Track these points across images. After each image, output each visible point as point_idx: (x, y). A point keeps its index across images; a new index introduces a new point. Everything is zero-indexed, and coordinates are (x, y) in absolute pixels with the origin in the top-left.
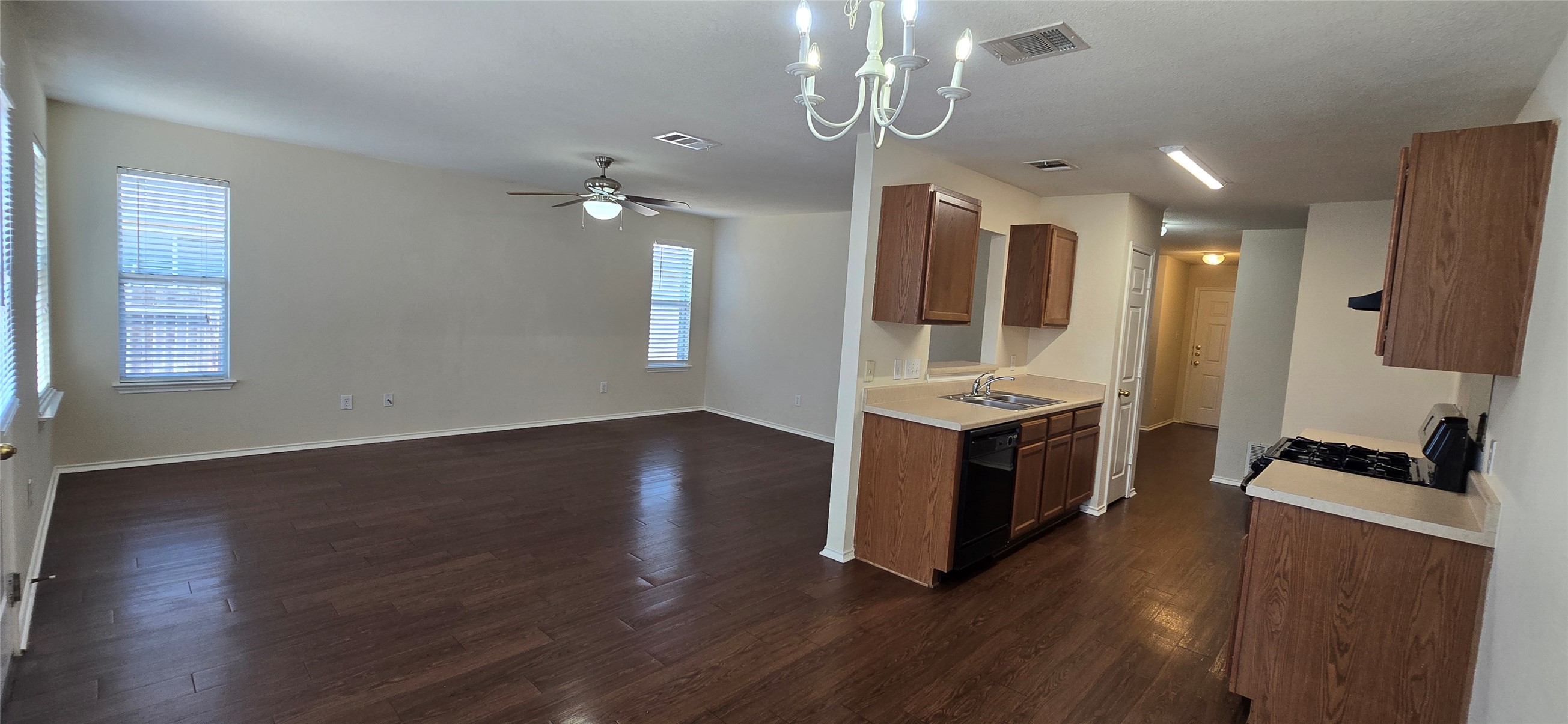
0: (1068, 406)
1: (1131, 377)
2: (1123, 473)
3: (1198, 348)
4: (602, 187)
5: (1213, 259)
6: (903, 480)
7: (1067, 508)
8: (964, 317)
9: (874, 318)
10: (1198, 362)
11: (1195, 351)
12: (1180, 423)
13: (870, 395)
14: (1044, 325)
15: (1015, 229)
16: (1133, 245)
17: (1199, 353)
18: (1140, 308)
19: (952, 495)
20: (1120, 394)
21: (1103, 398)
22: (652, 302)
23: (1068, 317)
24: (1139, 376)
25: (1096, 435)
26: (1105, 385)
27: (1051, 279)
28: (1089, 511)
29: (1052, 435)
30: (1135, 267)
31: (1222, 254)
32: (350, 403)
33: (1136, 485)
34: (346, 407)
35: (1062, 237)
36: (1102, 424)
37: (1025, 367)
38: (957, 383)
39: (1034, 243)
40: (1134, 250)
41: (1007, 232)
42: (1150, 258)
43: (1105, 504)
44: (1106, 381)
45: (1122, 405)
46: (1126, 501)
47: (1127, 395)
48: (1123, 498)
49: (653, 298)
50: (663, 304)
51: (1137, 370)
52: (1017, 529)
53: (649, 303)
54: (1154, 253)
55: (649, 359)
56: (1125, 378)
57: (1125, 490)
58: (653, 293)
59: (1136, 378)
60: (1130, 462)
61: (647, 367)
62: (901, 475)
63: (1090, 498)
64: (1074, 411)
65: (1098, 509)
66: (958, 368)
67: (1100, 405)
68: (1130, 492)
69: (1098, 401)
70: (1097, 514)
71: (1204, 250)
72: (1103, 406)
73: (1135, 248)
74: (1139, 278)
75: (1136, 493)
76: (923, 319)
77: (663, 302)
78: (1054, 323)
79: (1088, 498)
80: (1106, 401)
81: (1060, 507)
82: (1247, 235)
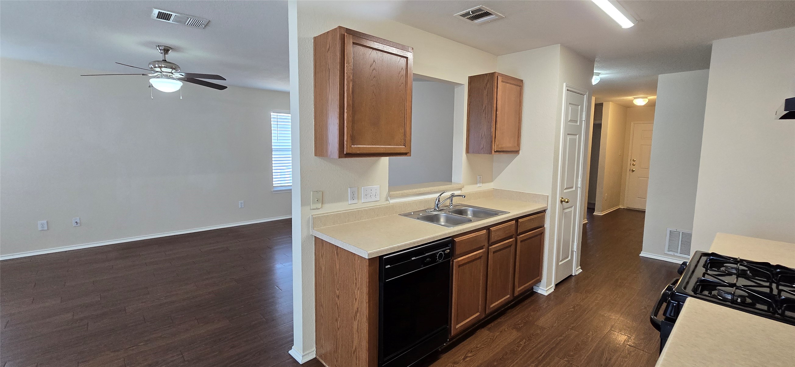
0: (510, 217)
1: (572, 187)
2: (570, 258)
3: (634, 161)
4: (160, 67)
5: (640, 101)
6: (338, 297)
7: (515, 295)
8: (401, 148)
9: (316, 155)
10: (634, 170)
11: (633, 162)
12: (624, 208)
13: (316, 221)
14: (495, 152)
15: (472, 80)
16: (566, 86)
17: (635, 164)
18: (576, 135)
19: (368, 317)
20: (562, 202)
21: (546, 206)
22: (273, 150)
23: (519, 145)
24: (579, 185)
25: (542, 234)
26: (548, 196)
27: (498, 115)
28: (540, 291)
29: (492, 243)
30: (570, 104)
31: (646, 98)
32: (46, 226)
33: (583, 264)
34: (43, 229)
35: (508, 83)
36: (547, 225)
37: (492, 184)
38: (421, 202)
39: (485, 89)
40: (568, 90)
41: (466, 82)
42: (584, 97)
43: (553, 285)
44: (548, 192)
45: (564, 209)
46: (573, 278)
47: (567, 202)
48: (571, 276)
49: (273, 147)
50: (283, 151)
51: (577, 181)
52: (458, 326)
53: (271, 150)
54: (587, 93)
55: (274, 185)
56: (566, 189)
57: (572, 269)
58: (273, 144)
59: (577, 188)
60: (575, 249)
61: (272, 190)
62: (337, 292)
63: (541, 281)
64: (517, 219)
65: (546, 290)
66: (422, 189)
67: (544, 211)
68: (576, 270)
69: (543, 208)
70: (546, 294)
71: (634, 96)
72: (547, 212)
73: (569, 89)
74: (575, 113)
75: (582, 270)
76: (345, 153)
77: (281, 150)
78: (504, 150)
79: (539, 281)
80: (549, 208)
81: (509, 296)
82: (663, 79)
